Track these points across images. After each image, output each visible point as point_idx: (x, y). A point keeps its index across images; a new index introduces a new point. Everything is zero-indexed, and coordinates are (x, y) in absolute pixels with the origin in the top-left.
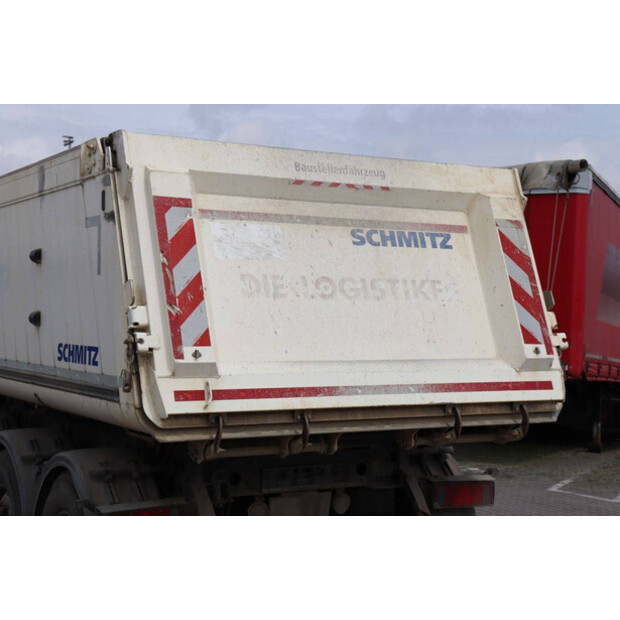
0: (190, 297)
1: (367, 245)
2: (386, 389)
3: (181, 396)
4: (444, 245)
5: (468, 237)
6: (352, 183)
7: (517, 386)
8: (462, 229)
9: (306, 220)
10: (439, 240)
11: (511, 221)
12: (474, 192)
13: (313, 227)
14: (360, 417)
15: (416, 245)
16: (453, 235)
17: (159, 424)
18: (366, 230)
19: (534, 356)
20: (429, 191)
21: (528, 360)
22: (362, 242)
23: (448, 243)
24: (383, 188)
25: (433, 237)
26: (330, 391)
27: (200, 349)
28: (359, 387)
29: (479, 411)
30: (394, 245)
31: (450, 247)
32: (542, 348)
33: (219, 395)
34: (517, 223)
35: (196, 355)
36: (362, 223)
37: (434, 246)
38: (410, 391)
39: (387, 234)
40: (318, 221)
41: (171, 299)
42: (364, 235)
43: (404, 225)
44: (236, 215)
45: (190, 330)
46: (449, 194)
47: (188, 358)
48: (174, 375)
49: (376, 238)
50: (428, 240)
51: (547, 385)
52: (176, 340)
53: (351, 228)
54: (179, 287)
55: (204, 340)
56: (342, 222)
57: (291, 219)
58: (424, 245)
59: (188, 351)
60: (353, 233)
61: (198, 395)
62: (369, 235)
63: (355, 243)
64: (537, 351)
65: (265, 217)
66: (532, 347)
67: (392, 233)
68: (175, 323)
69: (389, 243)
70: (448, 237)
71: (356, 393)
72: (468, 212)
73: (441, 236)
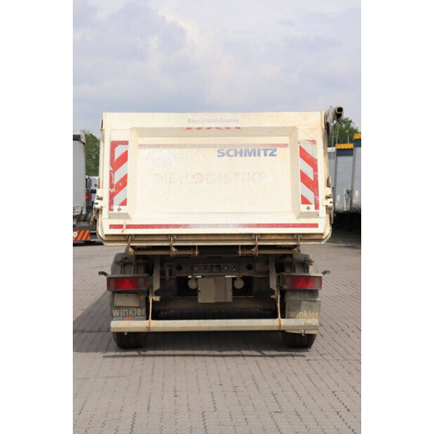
0: (121, 184)
1: (226, 156)
2: (216, 226)
3: (112, 227)
4: (272, 155)
5: (288, 150)
6: (218, 126)
7: (294, 226)
8: (285, 146)
9: (194, 146)
10: (269, 152)
11: (310, 141)
12: (292, 126)
13: (197, 149)
14: (204, 238)
15: (255, 155)
16: (278, 149)
17: (104, 238)
18: (226, 150)
19: (307, 211)
20: (264, 128)
21: (302, 213)
22: (223, 155)
23: (275, 153)
24: (237, 128)
25: (265, 150)
26: (186, 226)
27: (121, 207)
28: (202, 225)
29: (273, 238)
30: (241, 156)
31: (276, 155)
32: (312, 207)
33: (129, 227)
34: (314, 142)
35: (119, 209)
36: (225, 146)
37: (265, 155)
38: (229, 227)
39: (238, 150)
40: (200, 146)
41: (111, 186)
42: (225, 152)
43: (249, 145)
44: (157, 146)
45: (118, 199)
46: (277, 128)
47: (115, 211)
48: (110, 218)
49: (232, 153)
50: (262, 153)
51: (316, 226)
52: (111, 203)
53: (217, 149)
54: (116, 180)
55: (124, 203)
56: (214, 146)
57: (185, 146)
58: (259, 155)
59: (115, 208)
60: (219, 151)
61: (120, 227)
62: (228, 152)
63: (218, 156)
64: (308, 208)
65: (172, 146)
66: (306, 206)
67: (241, 150)
68: (112, 196)
69: (239, 155)
70: (275, 150)
71: (200, 227)
72: (290, 136)
73: (271, 150)
